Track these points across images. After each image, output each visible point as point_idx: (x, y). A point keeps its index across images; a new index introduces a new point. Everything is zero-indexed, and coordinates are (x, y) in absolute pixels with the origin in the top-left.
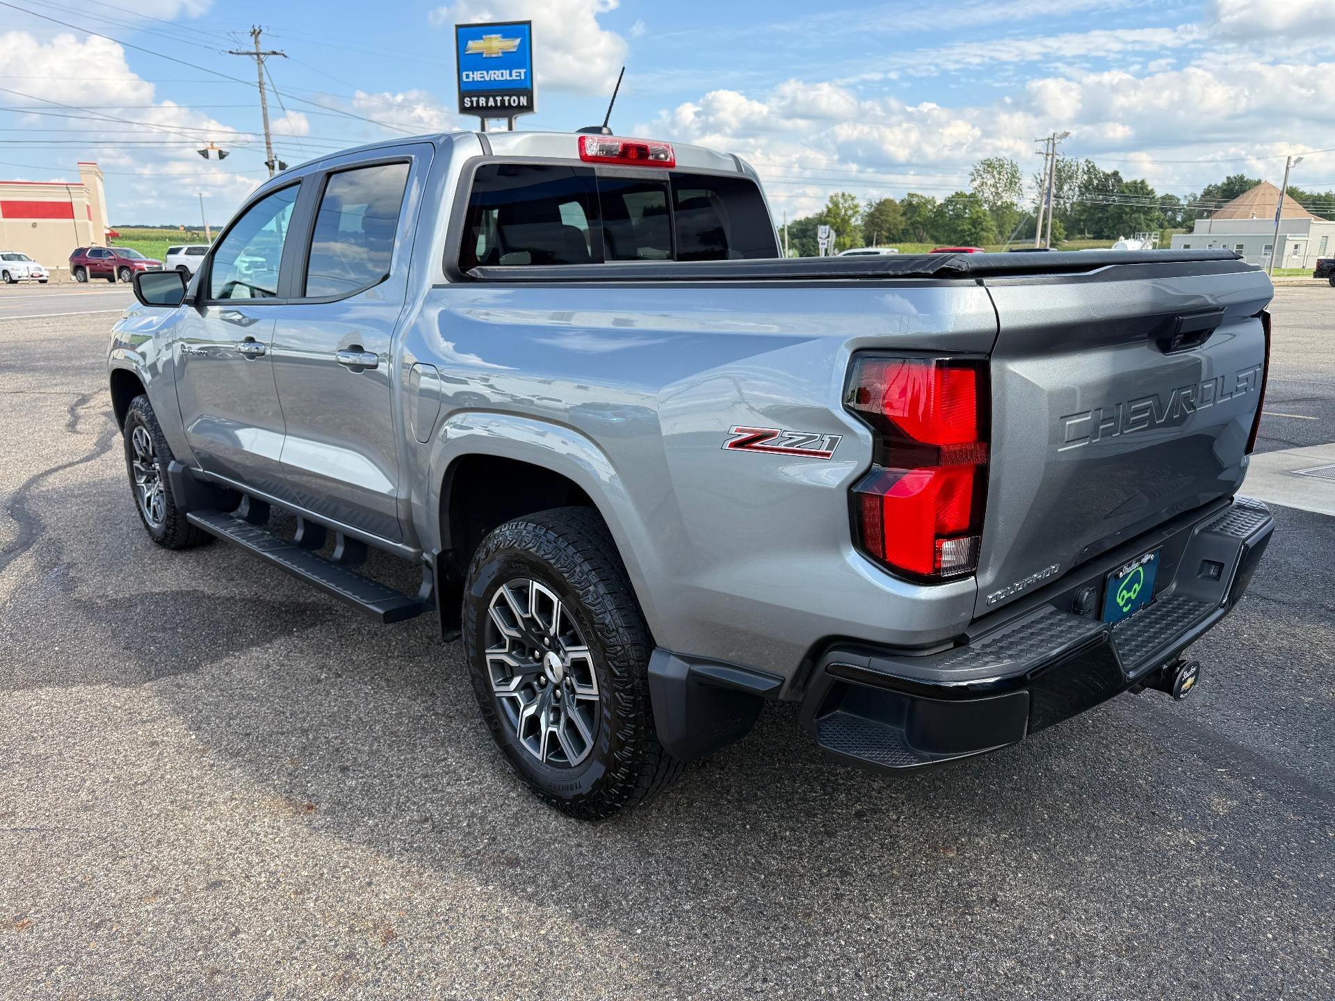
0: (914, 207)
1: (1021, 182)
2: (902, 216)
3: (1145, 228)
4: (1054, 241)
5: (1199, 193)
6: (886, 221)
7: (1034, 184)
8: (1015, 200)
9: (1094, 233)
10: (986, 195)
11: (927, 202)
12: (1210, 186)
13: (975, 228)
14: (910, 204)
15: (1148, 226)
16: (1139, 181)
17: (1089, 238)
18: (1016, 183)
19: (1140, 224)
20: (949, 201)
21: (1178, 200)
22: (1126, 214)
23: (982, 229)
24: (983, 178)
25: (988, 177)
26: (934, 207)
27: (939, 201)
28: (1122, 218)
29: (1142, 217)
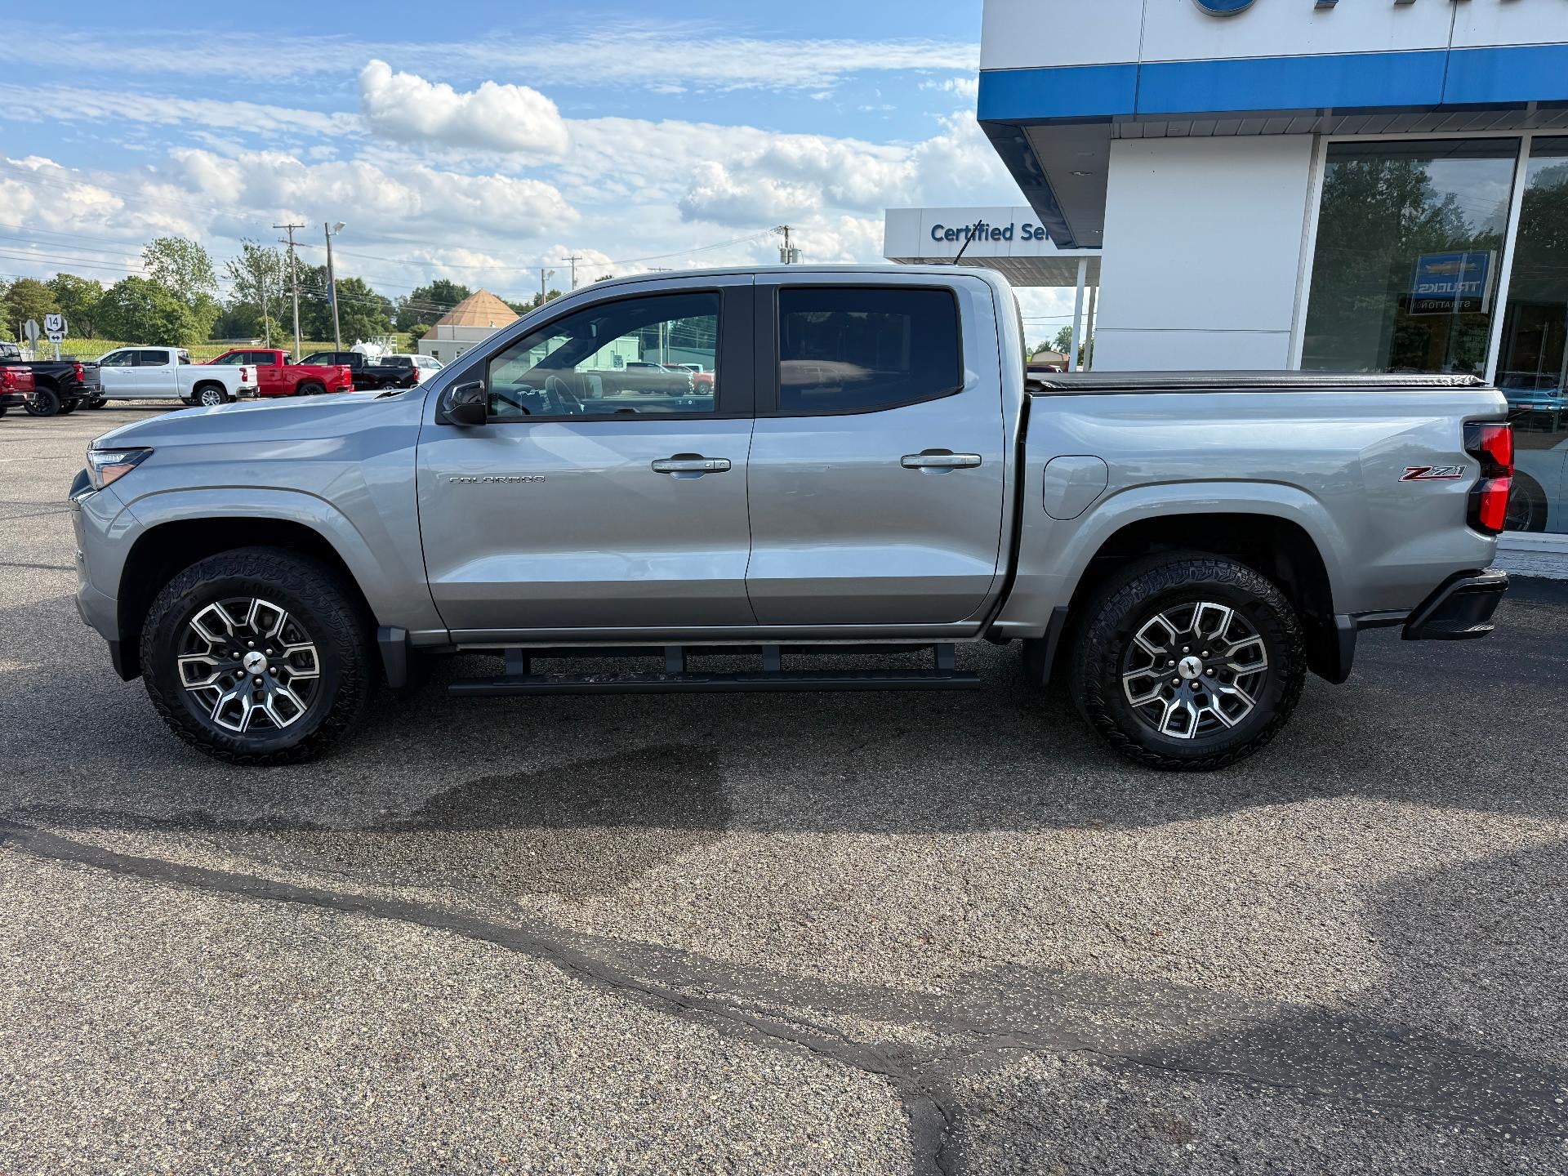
0: (71, 292)
1: (212, 270)
2: (54, 302)
3: (371, 332)
4: (273, 343)
5: (409, 296)
6: (32, 308)
7: (229, 274)
8: (210, 293)
9: (311, 334)
10: (169, 283)
11: (89, 287)
12: (418, 289)
13: (172, 323)
14: (64, 288)
15: (374, 329)
16: (354, 280)
17: (306, 340)
18: (206, 272)
19: (364, 326)
20: (121, 288)
21: (390, 302)
22: (348, 314)
23: (182, 326)
24: (162, 262)
25: (169, 262)
26: (101, 294)
27: (108, 285)
28: (344, 318)
29: (366, 319)
